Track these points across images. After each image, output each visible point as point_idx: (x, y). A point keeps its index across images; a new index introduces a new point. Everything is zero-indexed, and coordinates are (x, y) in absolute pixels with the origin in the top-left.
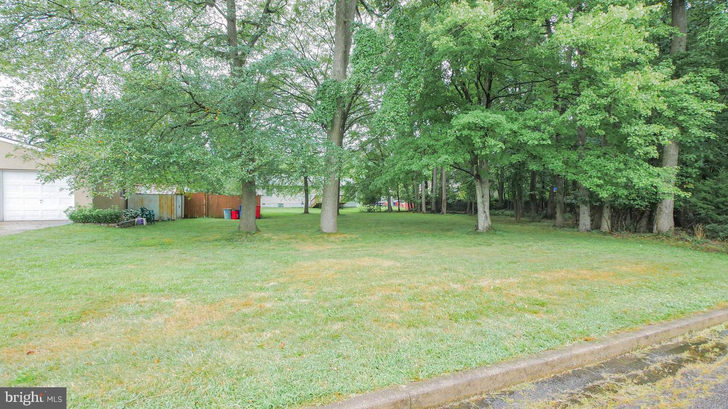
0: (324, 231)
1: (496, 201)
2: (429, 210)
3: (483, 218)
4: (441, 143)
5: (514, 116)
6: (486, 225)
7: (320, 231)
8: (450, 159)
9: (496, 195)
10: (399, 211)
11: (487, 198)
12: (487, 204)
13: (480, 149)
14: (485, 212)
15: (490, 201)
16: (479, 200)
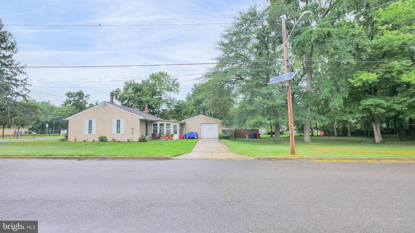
0: (306, 141)
1: (385, 129)
2: (339, 135)
3: (378, 137)
4: (356, 110)
5: (389, 99)
6: (380, 140)
7: (304, 141)
8: (360, 116)
9: (384, 125)
10: (318, 136)
11: (379, 129)
12: (379, 132)
13: (374, 112)
14: (378, 135)
15: (381, 130)
16: (375, 130)
